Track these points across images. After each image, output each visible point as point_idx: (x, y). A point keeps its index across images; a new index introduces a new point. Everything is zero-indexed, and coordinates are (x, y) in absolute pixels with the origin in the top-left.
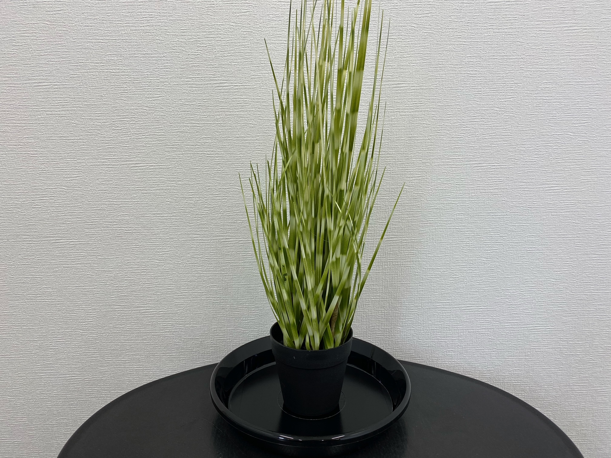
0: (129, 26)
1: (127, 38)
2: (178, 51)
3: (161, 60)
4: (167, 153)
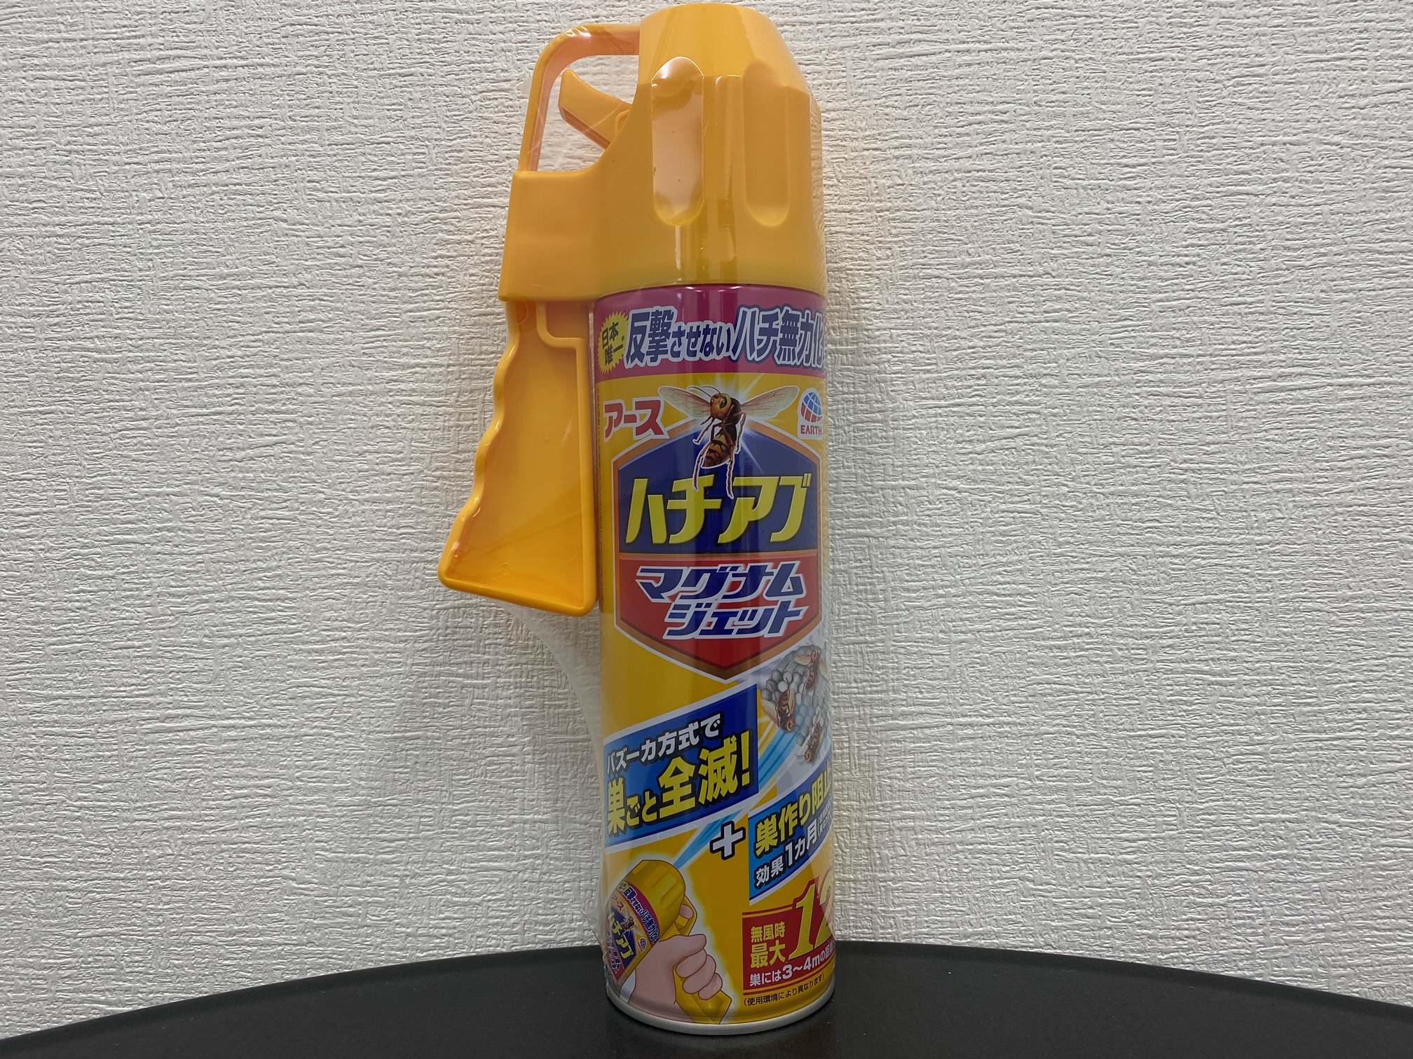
0: (170, 171)
1: (158, 216)
2: (360, 262)
3: (288, 297)
4: (295, 674)
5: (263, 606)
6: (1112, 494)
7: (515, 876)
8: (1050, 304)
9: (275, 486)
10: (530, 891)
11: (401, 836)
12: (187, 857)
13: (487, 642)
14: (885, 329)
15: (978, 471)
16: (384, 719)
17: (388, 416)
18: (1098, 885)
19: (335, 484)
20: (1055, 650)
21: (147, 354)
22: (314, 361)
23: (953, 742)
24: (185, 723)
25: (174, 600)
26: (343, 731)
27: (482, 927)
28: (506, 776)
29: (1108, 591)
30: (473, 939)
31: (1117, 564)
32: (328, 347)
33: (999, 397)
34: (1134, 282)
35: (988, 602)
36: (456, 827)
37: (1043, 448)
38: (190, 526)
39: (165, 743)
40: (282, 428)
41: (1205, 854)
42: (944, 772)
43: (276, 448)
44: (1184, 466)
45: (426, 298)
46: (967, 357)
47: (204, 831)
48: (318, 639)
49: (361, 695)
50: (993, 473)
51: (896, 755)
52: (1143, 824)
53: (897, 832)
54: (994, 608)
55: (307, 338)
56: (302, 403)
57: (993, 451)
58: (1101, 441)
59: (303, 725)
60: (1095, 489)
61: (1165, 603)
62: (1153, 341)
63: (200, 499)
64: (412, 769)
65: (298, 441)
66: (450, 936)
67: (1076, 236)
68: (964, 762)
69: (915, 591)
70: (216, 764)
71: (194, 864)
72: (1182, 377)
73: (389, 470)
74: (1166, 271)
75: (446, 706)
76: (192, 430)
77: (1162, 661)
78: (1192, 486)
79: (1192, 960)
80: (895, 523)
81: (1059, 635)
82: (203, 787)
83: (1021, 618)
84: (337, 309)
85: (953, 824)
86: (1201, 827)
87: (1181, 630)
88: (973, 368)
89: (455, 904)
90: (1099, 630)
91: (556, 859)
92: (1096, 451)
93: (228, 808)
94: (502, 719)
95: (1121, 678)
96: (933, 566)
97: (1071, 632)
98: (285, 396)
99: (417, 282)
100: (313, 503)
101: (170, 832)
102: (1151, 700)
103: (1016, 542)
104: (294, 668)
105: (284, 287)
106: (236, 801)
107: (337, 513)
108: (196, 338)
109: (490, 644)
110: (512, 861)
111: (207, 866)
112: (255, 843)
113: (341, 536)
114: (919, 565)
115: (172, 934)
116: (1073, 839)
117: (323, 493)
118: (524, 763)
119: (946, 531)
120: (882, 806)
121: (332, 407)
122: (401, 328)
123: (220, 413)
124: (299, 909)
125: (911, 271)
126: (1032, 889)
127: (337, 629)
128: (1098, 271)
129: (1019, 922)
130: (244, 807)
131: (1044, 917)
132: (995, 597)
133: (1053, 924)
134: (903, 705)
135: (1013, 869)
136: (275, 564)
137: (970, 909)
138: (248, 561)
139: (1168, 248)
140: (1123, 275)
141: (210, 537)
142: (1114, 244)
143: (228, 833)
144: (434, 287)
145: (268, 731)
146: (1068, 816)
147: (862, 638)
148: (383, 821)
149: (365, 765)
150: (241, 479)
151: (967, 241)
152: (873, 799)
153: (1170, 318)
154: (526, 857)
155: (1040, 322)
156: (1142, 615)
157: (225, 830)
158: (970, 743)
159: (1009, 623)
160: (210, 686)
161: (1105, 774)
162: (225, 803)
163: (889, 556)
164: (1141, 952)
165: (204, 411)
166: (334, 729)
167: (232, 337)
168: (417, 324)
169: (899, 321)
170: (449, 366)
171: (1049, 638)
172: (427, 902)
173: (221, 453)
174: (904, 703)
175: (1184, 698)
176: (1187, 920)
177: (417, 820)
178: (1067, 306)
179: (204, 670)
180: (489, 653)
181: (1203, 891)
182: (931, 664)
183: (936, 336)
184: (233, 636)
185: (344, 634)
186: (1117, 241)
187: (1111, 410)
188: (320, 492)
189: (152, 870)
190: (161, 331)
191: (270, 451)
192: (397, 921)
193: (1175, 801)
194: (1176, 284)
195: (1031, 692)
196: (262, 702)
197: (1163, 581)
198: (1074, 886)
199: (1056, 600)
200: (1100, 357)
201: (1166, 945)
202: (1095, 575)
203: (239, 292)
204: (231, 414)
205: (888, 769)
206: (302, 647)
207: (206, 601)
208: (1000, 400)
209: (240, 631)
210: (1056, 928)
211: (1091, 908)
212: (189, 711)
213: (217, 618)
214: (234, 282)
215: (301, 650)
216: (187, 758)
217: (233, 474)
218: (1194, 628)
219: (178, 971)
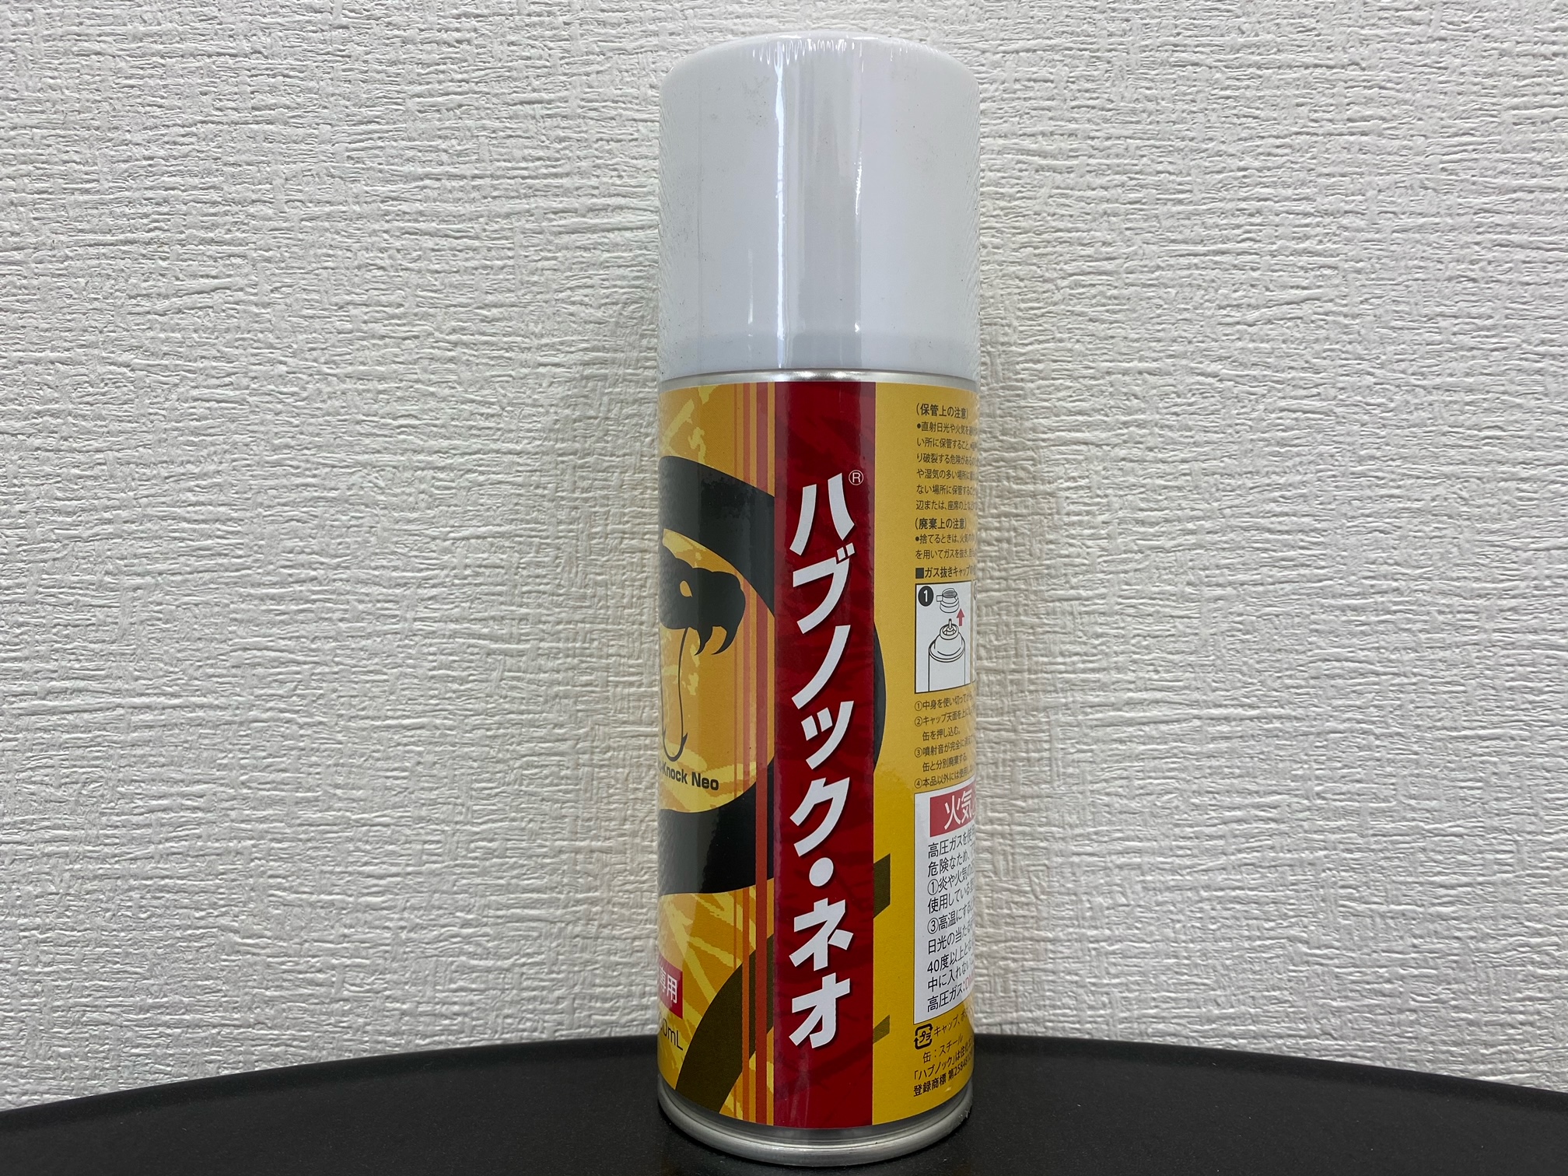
5: (195, 530)
6: (1437, 388)
7: (561, 930)
8: (1356, 108)
9: (215, 353)
10: (583, 950)
11: (394, 870)
12: (78, 897)
13: (525, 589)
14: (1119, 138)
15: (1249, 350)
16: (371, 698)
17: (382, 250)
18: (1400, 948)
19: (302, 351)
20: (1349, 613)
21: (22, 151)
22: (274, 167)
23: (1199, 742)
24: (77, 701)
25: (60, 519)
26: (311, 715)
27: (512, 1003)
28: (551, 784)
29: (1427, 529)
30: (500, 1021)
31: (1440, 490)
32: (296, 146)
33: (1279, 243)
34: (1479, 79)
35: (1257, 542)
36: (476, 858)
37: (1341, 319)
38: (85, 410)
39: (45, 730)
40: (225, 266)
41: (1552, 906)
42: (1185, 786)
43: (216, 296)
44: (1541, 349)
45: (441, 76)
46: (1236, 183)
47: (104, 861)
48: (275, 579)
49: (337, 664)
50: (1270, 354)
51: (1117, 761)
52: (1465, 863)
53: (1116, 871)
54: (1266, 550)
55: (264, 132)
56: (256, 230)
57: (1270, 322)
58: (1425, 311)
59: (251, 707)
60: (1413, 380)
61: (1508, 547)
62: (1503, 166)
63: (101, 369)
64: (412, 772)
65: (250, 286)
66: (465, 1015)
67: (1397, 10)
68: (1215, 772)
69: (1152, 524)
70: (123, 762)
71: (88, 908)
72: (1542, 220)
73: (383, 331)
74: (1525, 65)
75: (463, 681)
76: (90, 267)
77: (1500, 630)
78: (1550, 379)
79: (1527, 1057)
80: (1126, 424)
81: (1356, 590)
82: (102, 796)
83: (1303, 565)
84: (310, 90)
85: (1196, 861)
86: (1548, 868)
87: (1528, 587)
88: (1244, 199)
89: (473, 969)
90: (1412, 584)
91: (623, 905)
92: (1416, 325)
93: (138, 826)
94: (546, 702)
95: (1441, 654)
96: (1179, 488)
97: (1372, 586)
98: (229, 218)
99: (429, 53)
100: (269, 378)
101: (53, 861)
102: (1483, 686)
103: (1298, 455)
104: (241, 621)
105: (230, 55)
106: (153, 816)
107: (305, 394)
108: (97, 129)
109: (530, 592)
110: (558, 908)
111: (108, 910)
112: (179, 878)
113: (311, 429)
114: (1159, 486)
115: (55, 1009)
116: (1366, 884)
117: (285, 363)
118: (577, 766)
119: (1200, 437)
120: (1096, 833)
121: (300, 236)
122: (405, 121)
123: (132, 242)
124: (244, 975)
125: (1157, 54)
126: (1307, 954)
127: (303, 566)
128: (1428, 61)
129: (1286, 1001)
130: (163, 825)
131: (1320, 994)
132: (1267, 535)
133: (1334, 1004)
134: (1130, 690)
135: (1280, 926)
136: (213, 467)
137: (1217, 982)
138: (173, 463)
139: (1529, 31)
140: (1463, 69)
141: (115, 426)
142: (1449, 23)
143: (139, 863)
144: (454, 61)
145: (201, 713)
146: (1359, 850)
147: (1072, 592)
148: (368, 847)
149: (343, 765)
150: (163, 342)
151: (1240, 12)
152: (1084, 824)
153: (1527, 133)
154: (578, 902)
155: (1341, 134)
156: (1475, 564)
157: (135, 859)
158: (1224, 745)
159: (1286, 573)
160: (114, 647)
161: (1414, 790)
162: (135, 819)
163: (1116, 472)
164: (1455, 1044)
165: (109, 237)
166: (297, 712)
167: (151, 129)
168: (429, 115)
169: (1139, 127)
170: (474, 177)
171: (1341, 595)
172: (432, 965)
173: (134, 301)
174: (1132, 686)
175: (1530, 684)
176: (1523, 999)
177: (419, 847)
178: (1382, 112)
179: (105, 624)
180: (527, 605)
181: (1547, 959)
182: (1173, 631)
183: (1192, 151)
184: (148, 573)
185: (313, 573)
186: (1456, 19)
187: (1439, 266)
188: (281, 363)
189: (25, 916)
190: (44, 116)
191: (204, 299)
192: (387, 993)
193: (1512, 831)
194: (1539, 84)
195: (1313, 673)
196: (191, 671)
197: (1505, 516)
198: (1366, 950)
199: (1353, 540)
200: (1426, 188)
201: (1493, 1034)
202: (1409, 504)
203: (162, 61)
204: (149, 243)
205: (1106, 781)
206: (252, 591)
207: (110, 522)
208: (1281, 248)
209: (159, 567)
210: (1339, 1010)
211: (1389, 981)
212: (81, 684)
213: (126, 547)
214: (154, 46)
215: (249, 595)
216: (80, 752)
217: (151, 334)
218: (1547, 583)
219: (64, 1063)
